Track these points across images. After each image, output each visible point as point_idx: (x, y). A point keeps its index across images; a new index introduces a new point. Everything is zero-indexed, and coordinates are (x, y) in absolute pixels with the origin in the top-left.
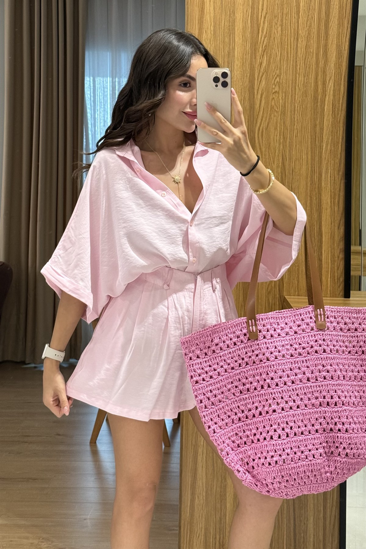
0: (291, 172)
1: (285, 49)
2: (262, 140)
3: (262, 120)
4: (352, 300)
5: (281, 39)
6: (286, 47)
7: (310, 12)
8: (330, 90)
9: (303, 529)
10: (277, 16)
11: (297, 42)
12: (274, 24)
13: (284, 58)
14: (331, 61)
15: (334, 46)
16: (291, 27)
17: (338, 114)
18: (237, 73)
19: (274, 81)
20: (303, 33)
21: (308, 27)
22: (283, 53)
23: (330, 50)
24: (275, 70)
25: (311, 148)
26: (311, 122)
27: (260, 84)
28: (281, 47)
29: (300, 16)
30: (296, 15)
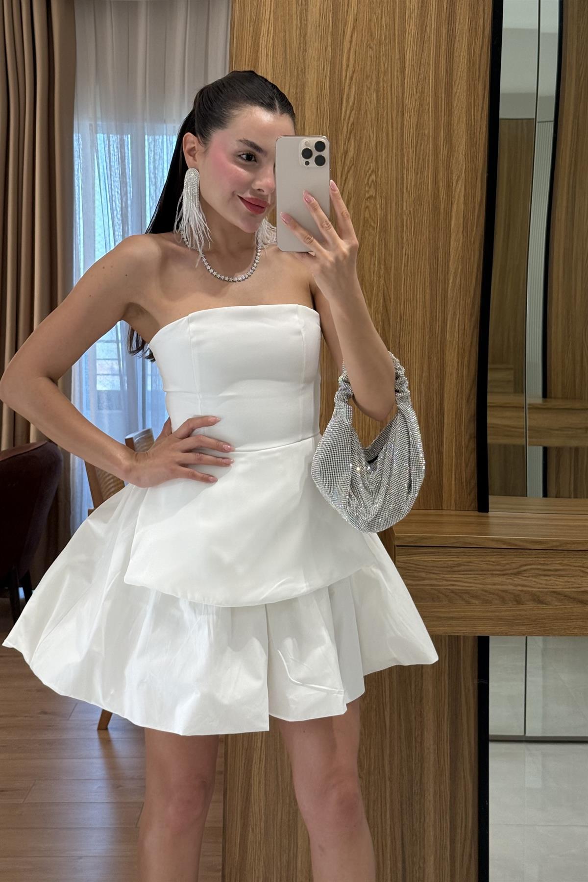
0: (398, 321)
1: (384, 129)
4: (491, 517)
5: (377, 113)
6: (385, 125)
7: (423, 70)
8: (459, 195)
9: (418, 874)
10: (369, 76)
11: (403, 118)
12: (365, 89)
13: (383, 144)
14: (458, 150)
15: (463, 126)
16: (391, 93)
17: (472, 231)
19: (368, 180)
20: (410, 103)
21: (418, 94)
22: (380, 135)
23: (456, 132)
24: (369, 165)
25: (431, 283)
26: (429, 243)
27: (345, 184)
28: (377, 126)
29: (406, 76)
30: (399, 74)
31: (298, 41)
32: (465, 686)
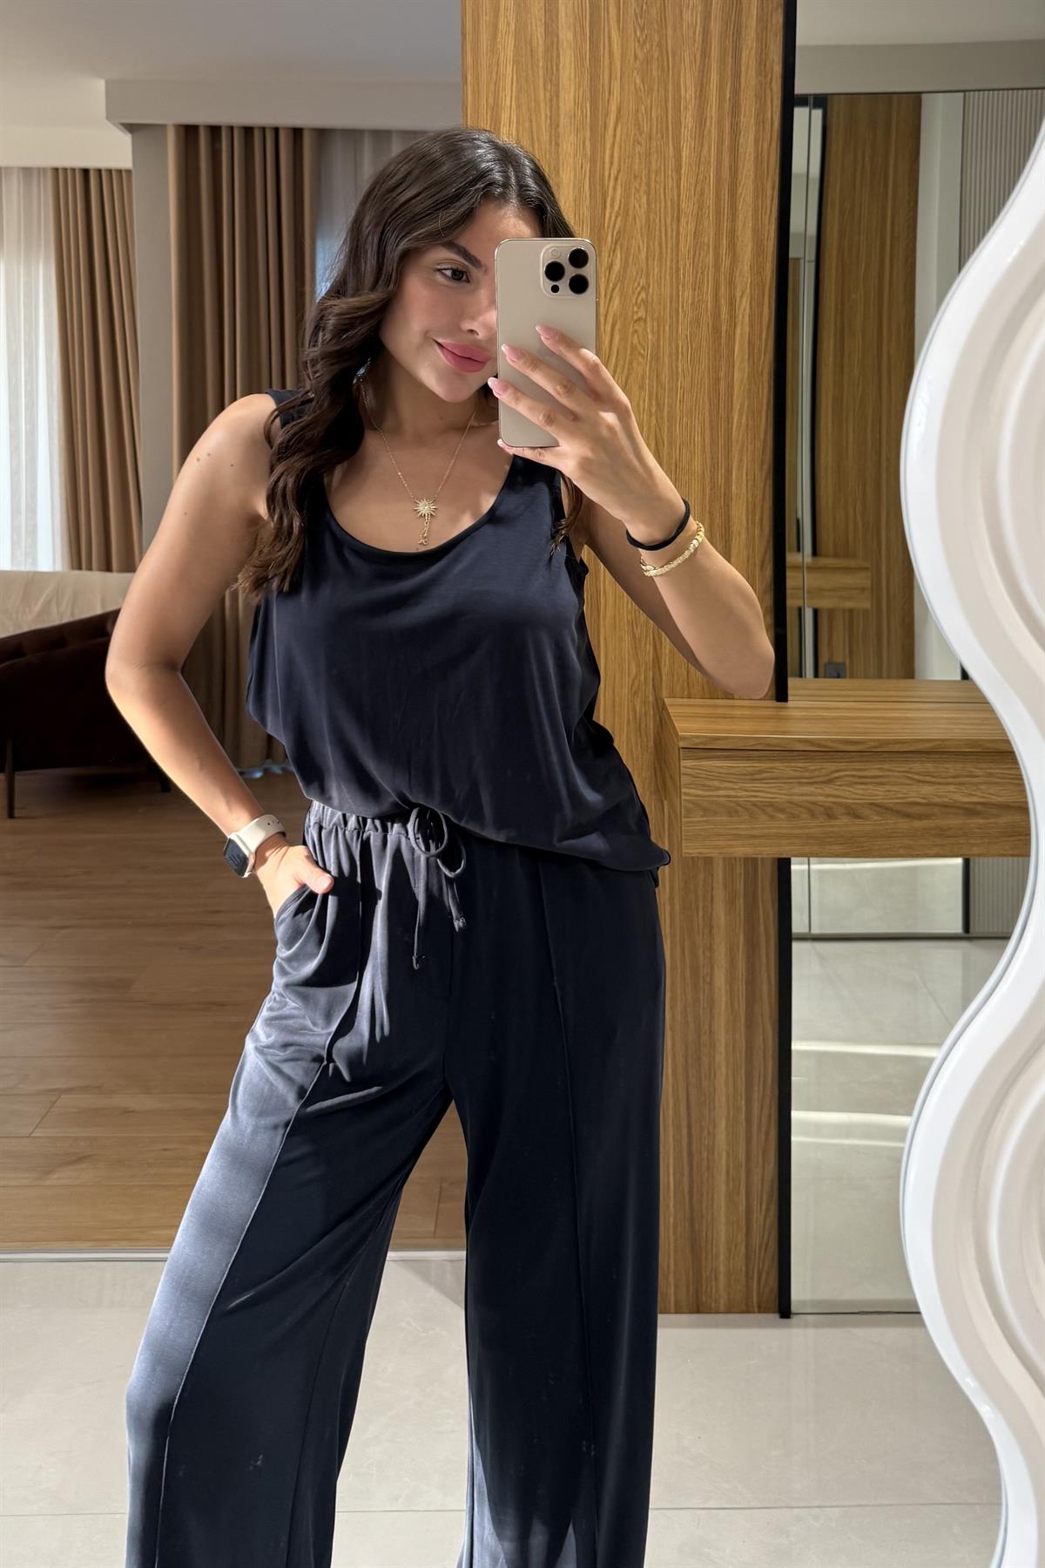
0: (673, 468)
1: (657, 238)
4: (790, 705)
5: (648, 218)
6: (657, 233)
7: (702, 168)
8: (743, 314)
9: (706, 1143)
10: (637, 177)
11: (678, 225)
12: (633, 190)
13: (654, 255)
14: (743, 262)
15: (748, 233)
16: (665, 196)
17: (759, 359)
19: (636, 299)
20: (688, 207)
21: (697, 196)
22: (651, 245)
23: (740, 238)
24: (638, 277)
25: (711, 422)
26: (709, 372)
27: (608, 304)
28: (648, 236)
29: (683, 177)
30: (674, 174)
31: (548, 134)
32: (764, 912)
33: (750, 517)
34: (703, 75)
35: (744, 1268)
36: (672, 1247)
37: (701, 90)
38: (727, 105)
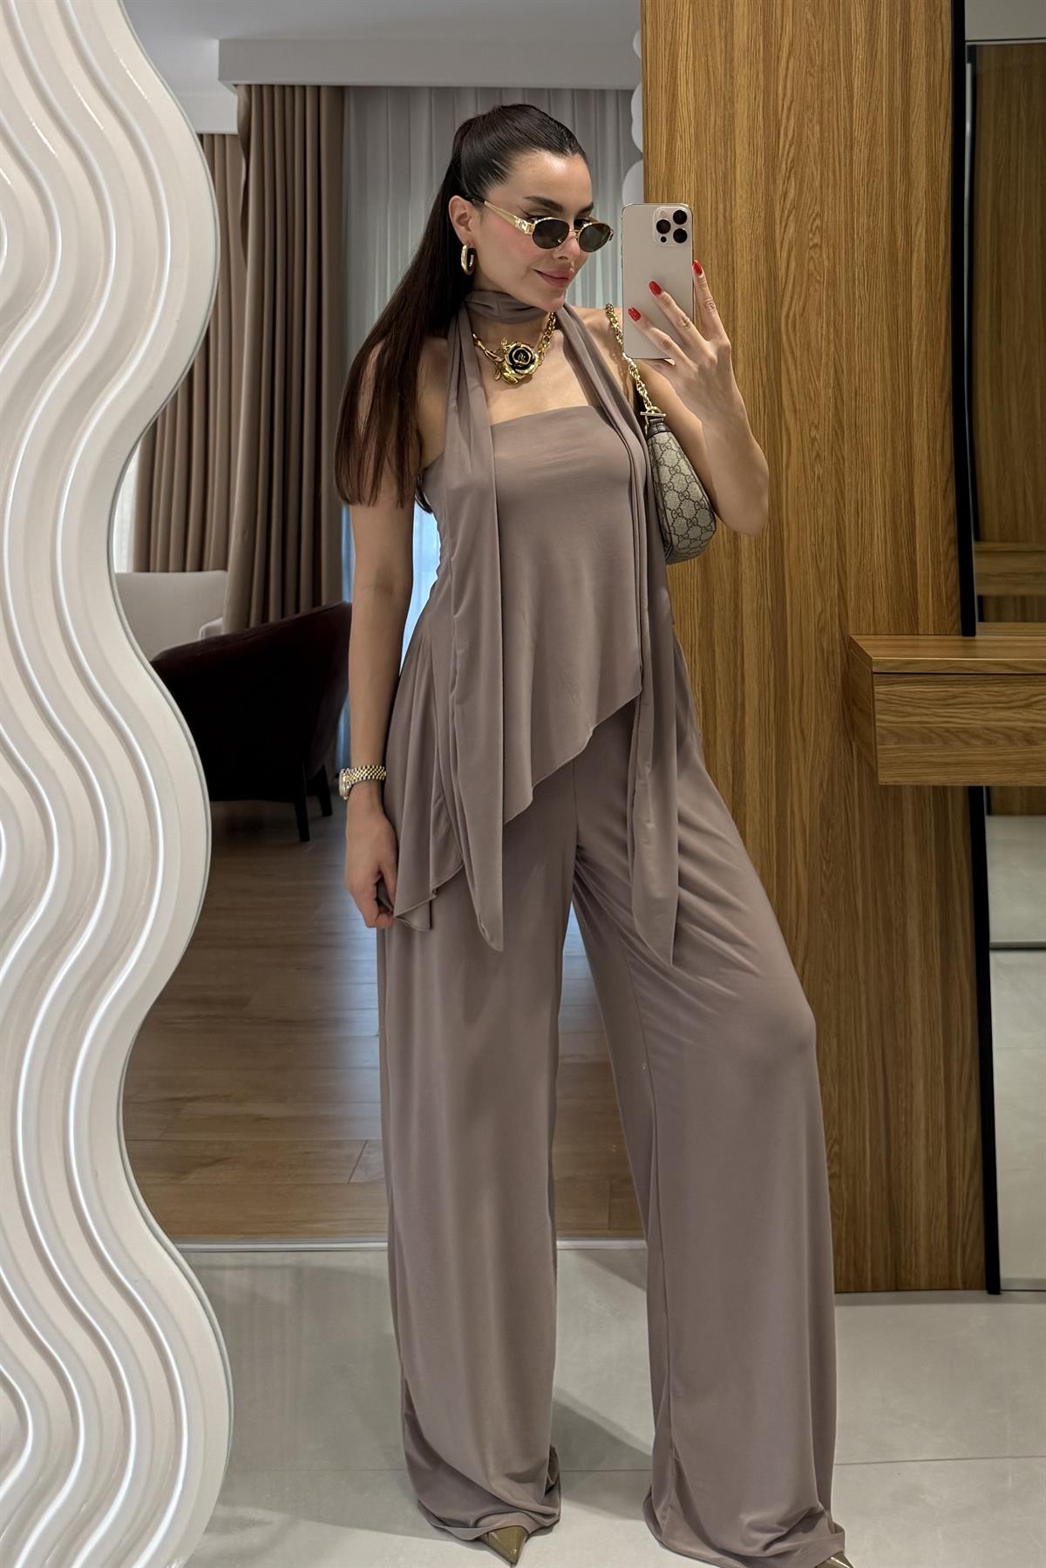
0: (853, 395)
1: (830, 165)
2: (795, 335)
3: (792, 298)
4: (980, 640)
5: (821, 149)
6: (831, 160)
7: (874, 98)
8: (919, 241)
9: (904, 1105)
10: (810, 106)
11: (851, 152)
12: (806, 120)
13: (828, 182)
14: (917, 187)
15: (923, 159)
17: (937, 285)
18: (741, 211)
19: (812, 226)
20: (860, 135)
21: (869, 124)
22: (825, 173)
23: (914, 165)
24: (812, 205)
25: (890, 348)
26: (886, 302)
27: (785, 231)
28: (822, 163)
29: (855, 107)
30: (846, 103)
31: (723, 68)
33: (931, 447)
34: (873, 9)
35: (946, 1240)
36: (868, 1219)
37: (871, 25)
38: (897, 38)
